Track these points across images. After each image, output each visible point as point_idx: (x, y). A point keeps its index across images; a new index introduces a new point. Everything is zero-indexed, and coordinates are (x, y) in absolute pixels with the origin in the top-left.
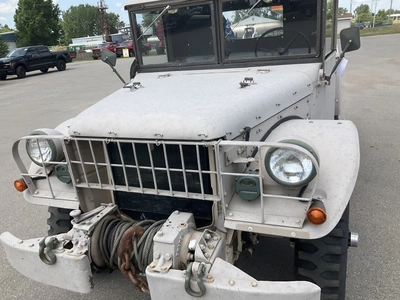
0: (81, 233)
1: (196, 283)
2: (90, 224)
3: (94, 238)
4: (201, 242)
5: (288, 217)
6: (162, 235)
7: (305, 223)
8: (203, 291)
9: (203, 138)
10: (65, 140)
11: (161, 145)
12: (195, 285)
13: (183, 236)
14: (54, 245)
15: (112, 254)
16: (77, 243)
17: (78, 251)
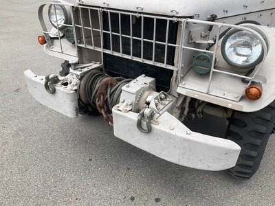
0: (75, 76)
1: (145, 123)
2: (81, 71)
3: (82, 82)
4: (156, 98)
5: (229, 92)
6: (129, 87)
7: (242, 98)
8: (149, 130)
9: (174, 14)
10: (73, 7)
11: (141, 17)
12: (144, 124)
13: (144, 92)
14: (56, 80)
15: (93, 94)
16: (71, 83)
17: (70, 88)
